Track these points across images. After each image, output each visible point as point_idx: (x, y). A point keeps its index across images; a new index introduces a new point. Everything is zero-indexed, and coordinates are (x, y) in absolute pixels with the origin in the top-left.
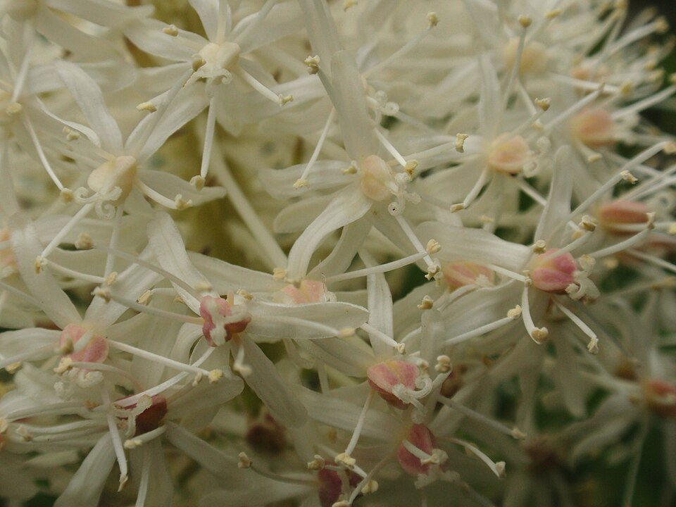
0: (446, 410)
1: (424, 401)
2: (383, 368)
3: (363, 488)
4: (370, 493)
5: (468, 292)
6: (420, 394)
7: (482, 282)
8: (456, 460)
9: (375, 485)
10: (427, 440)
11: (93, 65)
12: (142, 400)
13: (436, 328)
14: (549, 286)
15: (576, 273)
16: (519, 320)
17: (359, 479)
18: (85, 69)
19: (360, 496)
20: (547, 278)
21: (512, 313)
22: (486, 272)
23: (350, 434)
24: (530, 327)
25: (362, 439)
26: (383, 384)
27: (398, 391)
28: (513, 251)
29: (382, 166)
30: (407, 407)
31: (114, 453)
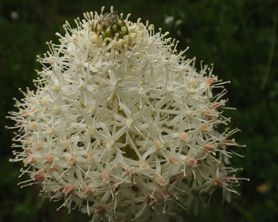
0: (170, 187)
1: (166, 186)
2: (159, 180)
3: (155, 201)
4: (156, 202)
5: (175, 165)
6: (165, 185)
7: (178, 163)
8: (172, 196)
9: (157, 201)
10: (166, 192)
11: (106, 122)
12: (116, 185)
13: (168, 172)
14: (189, 165)
15: (194, 163)
16: (183, 172)
17: (154, 199)
18: (104, 123)
19: (154, 202)
20: (190, 163)
21: (182, 170)
22: (179, 161)
23: (153, 191)
24: (185, 175)
25: (155, 192)
26: (159, 183)
27: (161, 184)
28: (184, 157)
29: (159, 142)
30: (163, 187)
31: (111, 193)
